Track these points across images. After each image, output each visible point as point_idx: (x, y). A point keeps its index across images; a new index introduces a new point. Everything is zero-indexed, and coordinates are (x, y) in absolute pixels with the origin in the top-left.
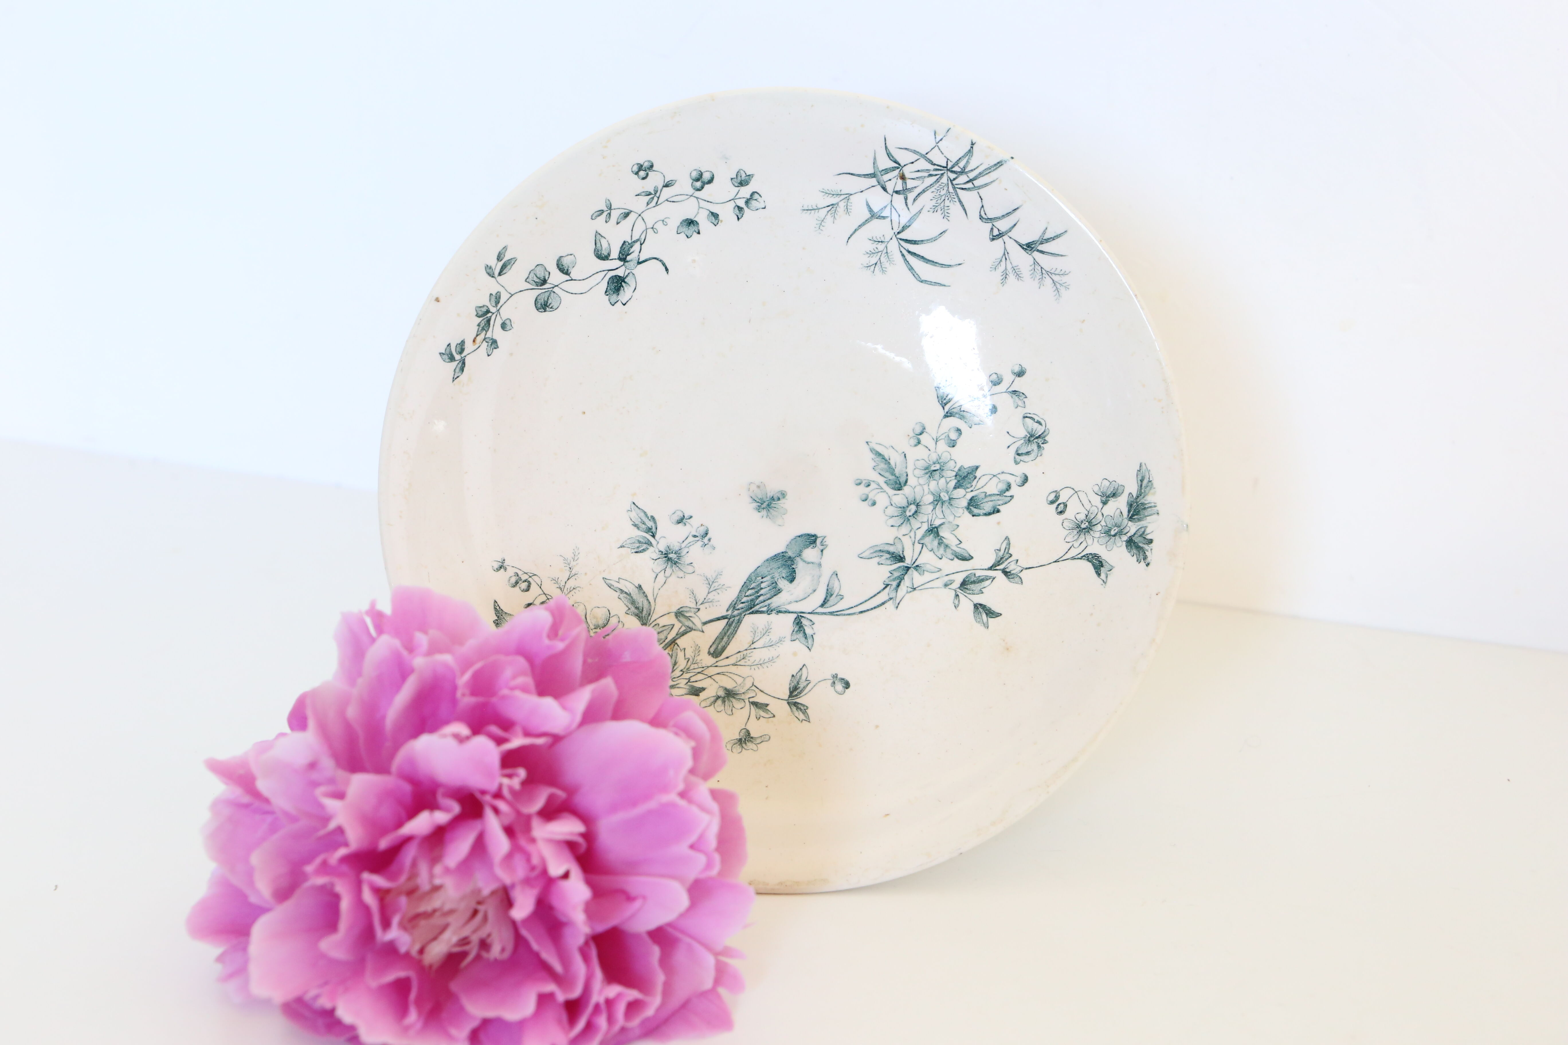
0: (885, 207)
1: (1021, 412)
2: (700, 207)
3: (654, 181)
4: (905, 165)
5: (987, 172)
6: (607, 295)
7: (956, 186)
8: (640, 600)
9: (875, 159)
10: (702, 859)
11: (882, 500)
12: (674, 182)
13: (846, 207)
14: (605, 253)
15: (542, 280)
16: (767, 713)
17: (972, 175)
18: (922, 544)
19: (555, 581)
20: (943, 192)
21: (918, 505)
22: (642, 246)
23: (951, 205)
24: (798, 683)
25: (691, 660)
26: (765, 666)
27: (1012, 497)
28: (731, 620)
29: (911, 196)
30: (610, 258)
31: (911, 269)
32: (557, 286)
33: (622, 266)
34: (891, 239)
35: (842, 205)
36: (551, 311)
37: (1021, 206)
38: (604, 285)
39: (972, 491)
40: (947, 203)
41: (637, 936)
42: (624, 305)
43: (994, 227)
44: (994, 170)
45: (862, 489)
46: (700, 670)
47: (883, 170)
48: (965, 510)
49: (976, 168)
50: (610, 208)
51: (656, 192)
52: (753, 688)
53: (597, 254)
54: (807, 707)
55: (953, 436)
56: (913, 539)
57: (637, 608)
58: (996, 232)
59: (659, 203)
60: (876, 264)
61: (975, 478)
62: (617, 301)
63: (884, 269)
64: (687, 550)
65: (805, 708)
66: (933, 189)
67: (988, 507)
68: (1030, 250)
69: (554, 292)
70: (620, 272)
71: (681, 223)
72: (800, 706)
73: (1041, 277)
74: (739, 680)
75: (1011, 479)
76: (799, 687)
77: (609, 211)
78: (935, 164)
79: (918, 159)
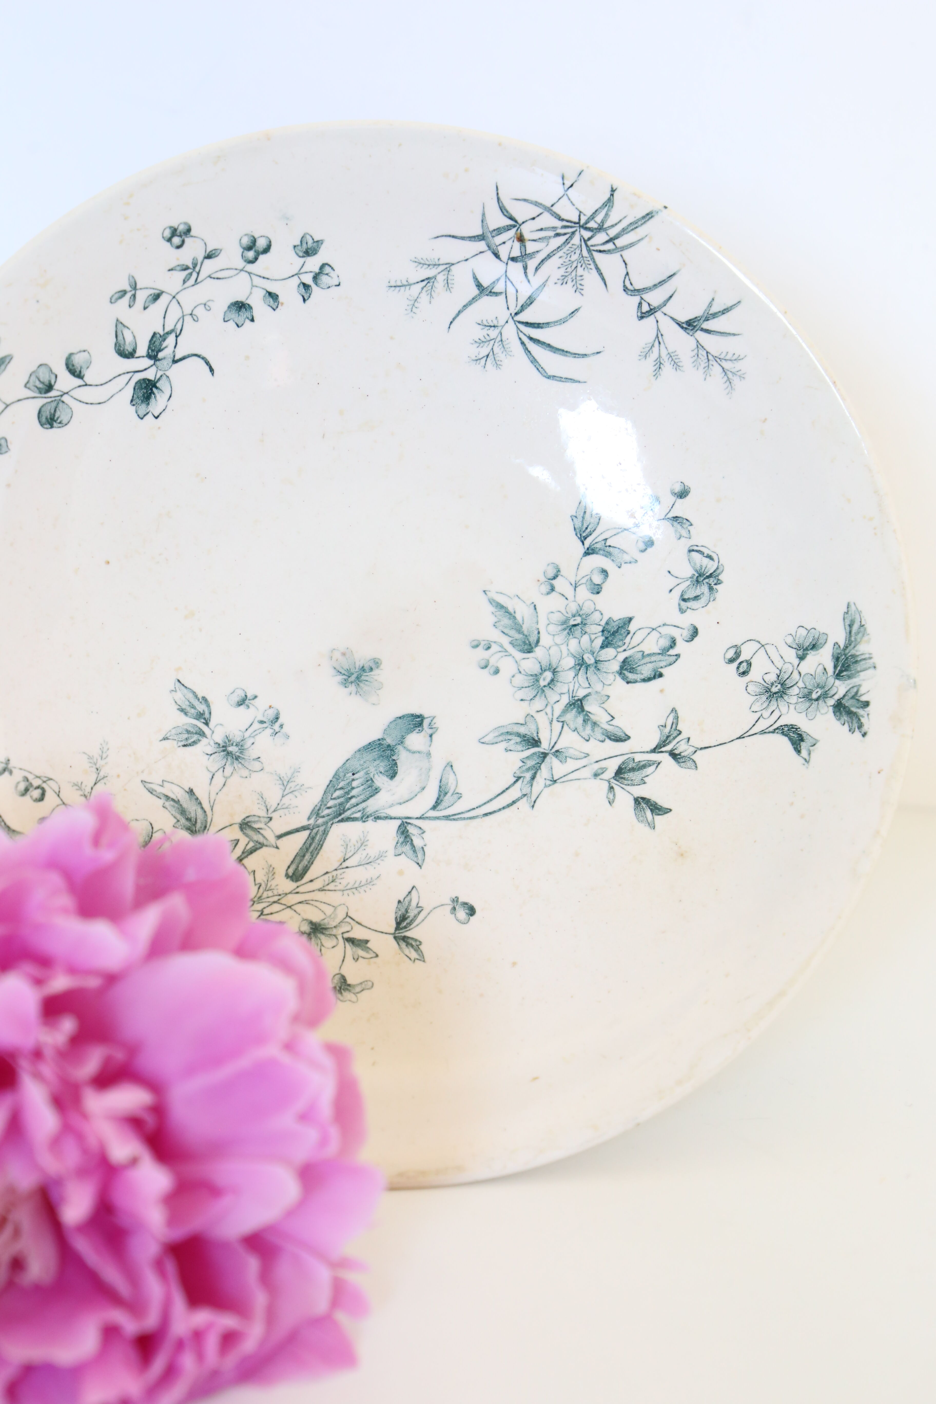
0: (498, 280)
1: (685, 544)
2: (253, 286)
3: (192, 250)
4: (523, 223)
5: (633, 227)
6: (134, 405)
7: (592, 248)
8: (192, 808)
9: (484, 215)
10: (311, 1135)
11: (507, 666)
12: (219, 251)
13: (446, 281)
14: (129, 348)
15: (46, 386)
16: (367, 952)
17: (612, 232)
18: (562, 722)
19: (78, 786)
20: (575, 257)
21: (554, 672)
22: (179, 339)
23: (585, 274)
24: (407, 911)
25: (263, 886)
26: (361, 890)
27: (678, 656)
28: (315, 831)
29: (532, 264)
30: (137, 355)
31: (534, 361)
32: (67, 393)
33: (152, 366)
34: (507, 322)
35: (441, 278)
36: (60, 427)
37: (679, 271)
38: (129, 392)
39: (625, 650)
40: (580, 271)
41: (225, 1245)
42: (157, 418)
43: (643, 301)
44: (642, 224)
45: (481, 654)
46: (276, 898)
47: (494, 230)
48: (617, 675)
49: (618, 223)
50: (134, 287)
51: (195, 265)
52: (348, 920)
53: (119, 350)
54: (420, 942)
55: (597, 579)
56: (550, 716)
57: (189, 819)
58: (645, 308)
59: (199, 280)
60: (488, 356)
61: (628, 633)
62: (147, 413)
63: (498, 363)
64: (251, 741)
65: (418, 943)
66: (561, 253)
67: (646, 671)
68: (692, 330)
69: (63, 402)
70: (150, 375)
71: (229, 307)
72: (411, 941)
73: (707, 364)
74: (329, 910)
75: (676, 633)
76: (409, 917)
77: (133, 292)
78: (563, 220)
79: (540, 214)
